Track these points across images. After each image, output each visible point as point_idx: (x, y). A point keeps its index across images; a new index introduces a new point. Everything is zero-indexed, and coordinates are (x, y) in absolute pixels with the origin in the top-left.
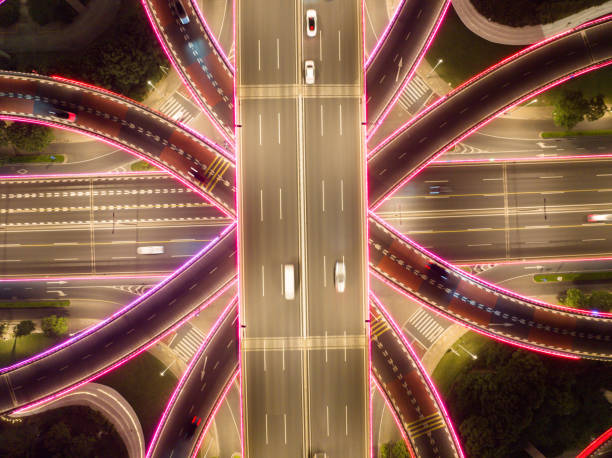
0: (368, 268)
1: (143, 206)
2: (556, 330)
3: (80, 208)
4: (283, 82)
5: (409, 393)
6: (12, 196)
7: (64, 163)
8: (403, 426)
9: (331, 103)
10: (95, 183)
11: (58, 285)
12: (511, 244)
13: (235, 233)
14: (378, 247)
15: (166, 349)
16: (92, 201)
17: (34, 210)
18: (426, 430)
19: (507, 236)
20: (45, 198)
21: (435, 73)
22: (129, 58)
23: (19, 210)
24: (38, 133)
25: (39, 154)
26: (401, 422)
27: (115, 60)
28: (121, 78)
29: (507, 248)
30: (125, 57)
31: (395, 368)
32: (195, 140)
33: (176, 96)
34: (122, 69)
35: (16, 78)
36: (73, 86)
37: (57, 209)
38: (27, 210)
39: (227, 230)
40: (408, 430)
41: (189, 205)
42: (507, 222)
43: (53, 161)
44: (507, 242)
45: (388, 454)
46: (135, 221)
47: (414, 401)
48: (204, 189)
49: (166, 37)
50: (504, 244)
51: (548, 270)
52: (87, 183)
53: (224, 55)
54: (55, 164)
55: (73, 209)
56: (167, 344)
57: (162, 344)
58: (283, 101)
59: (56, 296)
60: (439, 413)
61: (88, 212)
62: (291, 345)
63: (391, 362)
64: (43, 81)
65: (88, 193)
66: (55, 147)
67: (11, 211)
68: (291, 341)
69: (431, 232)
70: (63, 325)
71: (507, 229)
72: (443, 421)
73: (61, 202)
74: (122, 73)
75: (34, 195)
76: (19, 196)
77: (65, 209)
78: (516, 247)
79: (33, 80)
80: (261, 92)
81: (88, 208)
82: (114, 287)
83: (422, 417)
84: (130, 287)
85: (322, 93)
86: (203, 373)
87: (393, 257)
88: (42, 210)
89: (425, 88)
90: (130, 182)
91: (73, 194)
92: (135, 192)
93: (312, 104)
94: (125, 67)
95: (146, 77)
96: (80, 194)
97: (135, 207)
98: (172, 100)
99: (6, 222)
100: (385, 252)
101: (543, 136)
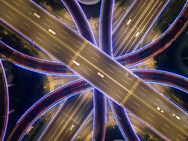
0: (83, 79)
1: (130, 40)
2: (39, 109)
3: (140, 27)
4: (135, 90)
5: (50, 68)
6: (153, 14)
7: (152, 30)
8: (43, 61)
9: (123, 97)
10: (143, 34)
11: (127, 9)
12: (63, 114)
13: (110, 56)
14: (85, 84)
15: (96, 22)
16: (140, 30)
17: (147, 17)
18: (39, 65)
19: (65, 114)
20: (148, 21)
21: (111, 125)
22: (164, 61)
23: (149, 13)
24: (163, 30)
25: (158, 26)
26: (45, 61)
27: (166, 58)
28: (161, 57)
29: (63, 112)
30: (165, 61)
31: (57, 69)
32: (137, 63)
33: (149, 65)
34: (163, 58)
35: (177, 35)
36: (167, 46)
37: (143, 22)
38: (148, 15)
39: (112, 55)
40: (42, 62)
41: (123, 50)
42: (68, 116)
43: (155, 28)
44: (64, 113)
45: (36, 53)
46: (129, 36)
47: (47, 68)
48: (125, 57)
49: (163, 73)
50: (64, 112)
51: (50, 118)
52: (144, 32)
53: (150, 82)
54: (154, 28)
55: (141, 25)
56: (97, 23)
57: (98, 22)
58: (131, 87)
59: (125, 7)
60: (40, 71)
61: (138, 28)
62: (79, 51)
63: (59, 69)
64: (173, 40)
65: (142, 31)
66: (157, 31)
67: (150, 11)
68: (80, 51)
69: (79, 98)
70: (118, 4)
71: (67, 115)
72: (38, 70)
73: (145, 23)
74: (162, 58)
75: (150, 19)
76: (152, 16)
77: (142, 23)
78: (61, 114)
79: (174, 38)
80: (136, 84)
81: (139, 28)
82: (117, 21)
83: (42, 66)
84: (115, 24)
85: (127, 97)
86: (86, 27)
87: (81, 86)
88: (146, 18)
89: (110, 121)
90: (138, 42)
91: (144, 27)
92: (135, 41)
93: (126, 93)
94: (163, 59)
95: (157, 62)
96: (143, 29)
97: (132, 39)
98: (148, 63)
99: (149, 9)
100: (83, 85)
101: (80, 139)
